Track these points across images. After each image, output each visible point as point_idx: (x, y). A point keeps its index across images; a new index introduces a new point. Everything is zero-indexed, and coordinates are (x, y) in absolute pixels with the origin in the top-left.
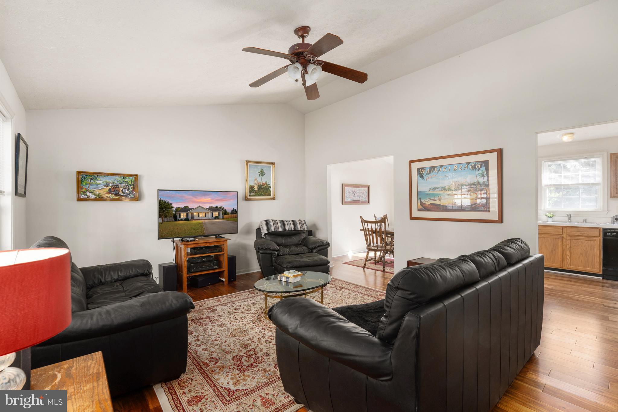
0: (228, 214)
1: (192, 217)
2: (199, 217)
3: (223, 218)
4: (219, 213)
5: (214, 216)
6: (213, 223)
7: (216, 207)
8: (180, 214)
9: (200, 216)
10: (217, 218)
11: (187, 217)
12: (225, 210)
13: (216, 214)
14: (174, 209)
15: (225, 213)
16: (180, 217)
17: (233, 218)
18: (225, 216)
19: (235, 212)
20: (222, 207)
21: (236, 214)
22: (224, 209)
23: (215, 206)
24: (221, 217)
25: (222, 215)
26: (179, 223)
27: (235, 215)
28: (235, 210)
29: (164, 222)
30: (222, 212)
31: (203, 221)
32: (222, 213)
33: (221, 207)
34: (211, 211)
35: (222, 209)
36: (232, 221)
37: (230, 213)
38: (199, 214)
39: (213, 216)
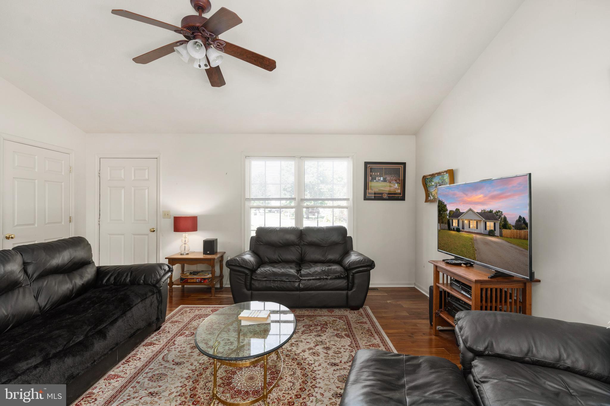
0: (510, 228)
1: (463, 228)
2: (469, 227)
3: (501, 235)
4: (495, 224)
5: (488, 229)
6: (487, 243)
7: (491, 212)
8: (452, 220)
9: (471, 226)
10: (491, 233)
11: (458, 226)
12: (505, 219)
13: (490, 225)
14: (448, 212)
15: (505, 225)
16: (452, 225)
17: (520, 238)
18: (505, 231)
19: (524, 226)
20: (499, 211)
21: (525, 229)
22: (503, 216)
23: (489, 210)
24: (497, 233)
25: (500, 228)
26: (451, 234)
27: (523, 232)
28: (524, 219)
29: (441, 229)
30: (499, 222)
31: (474, 235)
32: (500, 225)
33: (497, 212)
34: (484, 219)
35: (500, 217)
36: (518, 245)
37: (513, 226)
38: (469, 222)
39: (486, 229)
